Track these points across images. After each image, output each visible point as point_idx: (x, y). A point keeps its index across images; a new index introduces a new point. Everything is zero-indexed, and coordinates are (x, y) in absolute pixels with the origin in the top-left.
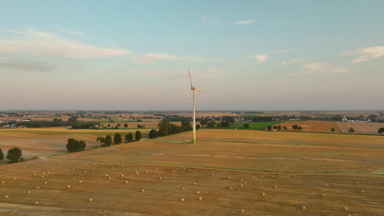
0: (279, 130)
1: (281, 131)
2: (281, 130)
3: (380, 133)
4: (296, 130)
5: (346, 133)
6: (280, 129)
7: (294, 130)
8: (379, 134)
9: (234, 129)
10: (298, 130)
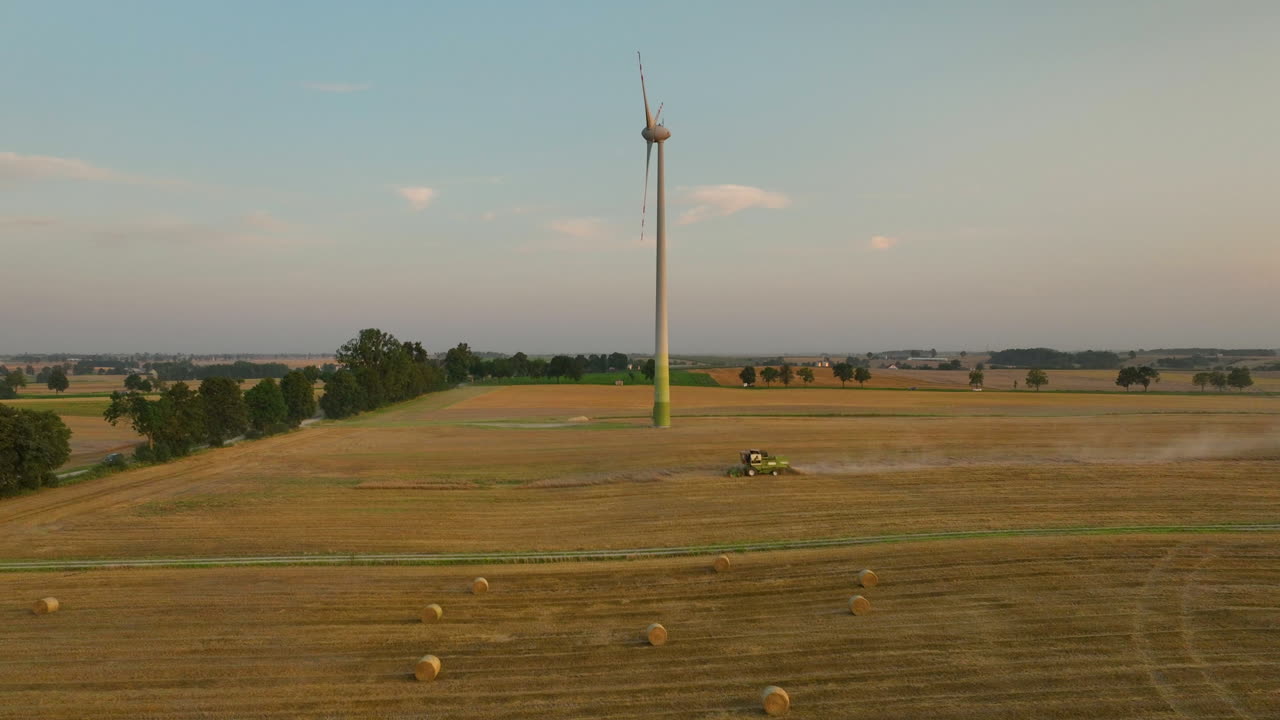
0: (783, 384)
1: (790, 387)
2: (791, 383)
3: (1124, 386)
4: (847, 383)
5: (1018, 388)
6: (786, 382)
7: (841, 382)
8: (1122, 388)
9: (614, 384)
10: (857, 383)
